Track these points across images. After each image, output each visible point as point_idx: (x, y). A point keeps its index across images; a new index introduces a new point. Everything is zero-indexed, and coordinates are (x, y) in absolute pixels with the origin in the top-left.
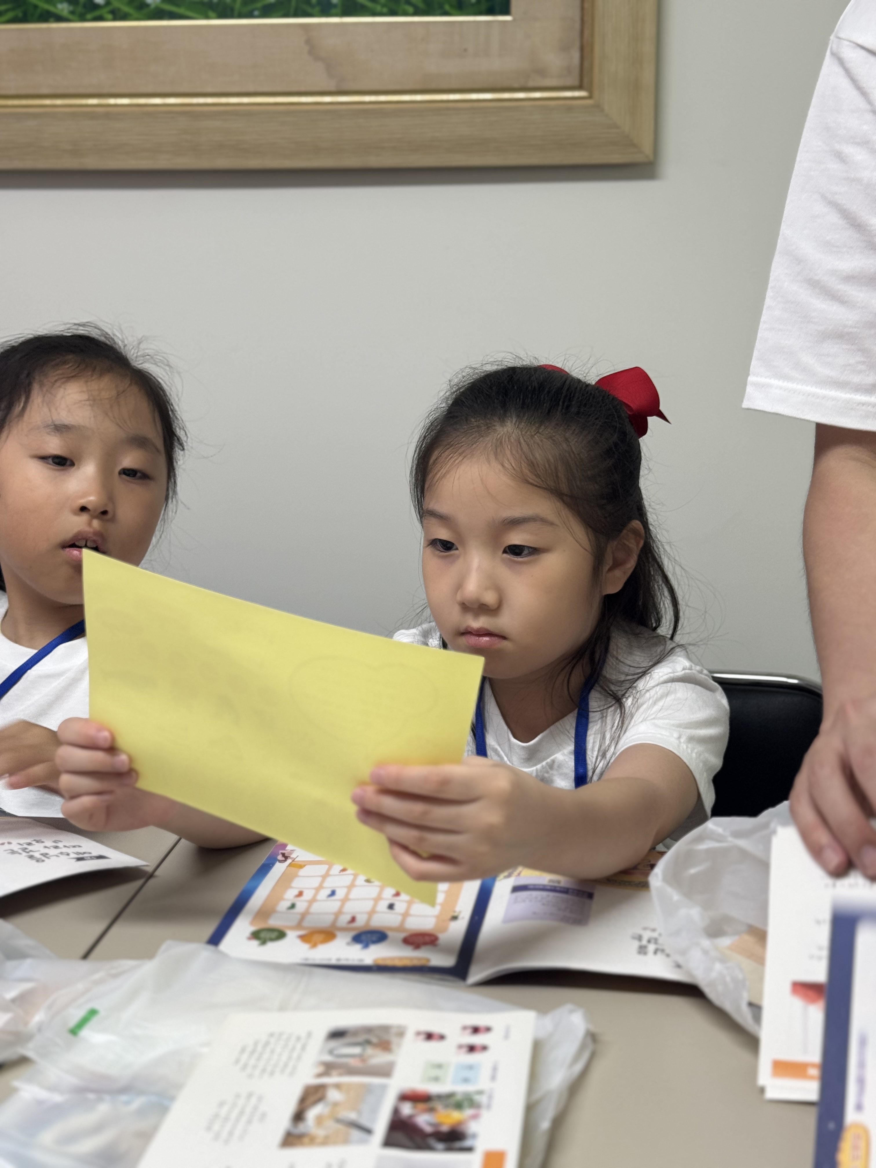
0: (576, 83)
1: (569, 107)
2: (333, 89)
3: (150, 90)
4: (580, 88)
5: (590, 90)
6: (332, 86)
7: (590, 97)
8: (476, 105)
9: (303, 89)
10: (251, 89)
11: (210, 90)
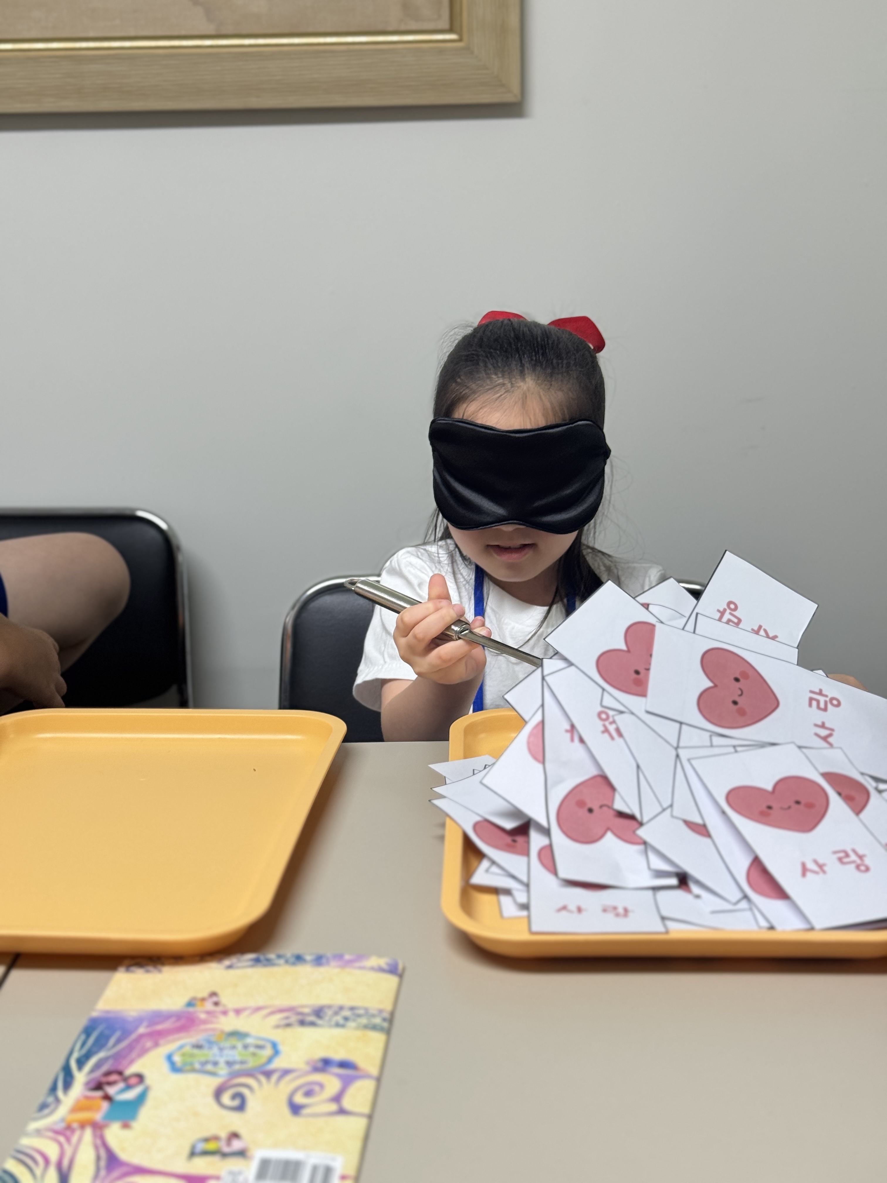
0: (446, 26)
1: (439, 49)
2: (213, 32)
3: (33, 35)
4: (451, 30)
5: (460, 34)
6: (211, 29)
7: (460, 40)
8: (352, 47)
9: (183, 33)
10: (132, 33)
11: (91, 34)
